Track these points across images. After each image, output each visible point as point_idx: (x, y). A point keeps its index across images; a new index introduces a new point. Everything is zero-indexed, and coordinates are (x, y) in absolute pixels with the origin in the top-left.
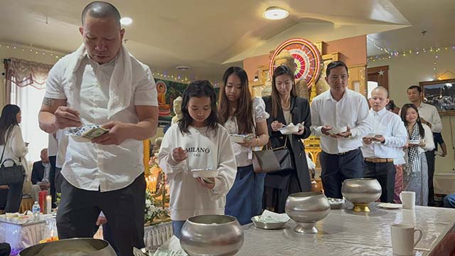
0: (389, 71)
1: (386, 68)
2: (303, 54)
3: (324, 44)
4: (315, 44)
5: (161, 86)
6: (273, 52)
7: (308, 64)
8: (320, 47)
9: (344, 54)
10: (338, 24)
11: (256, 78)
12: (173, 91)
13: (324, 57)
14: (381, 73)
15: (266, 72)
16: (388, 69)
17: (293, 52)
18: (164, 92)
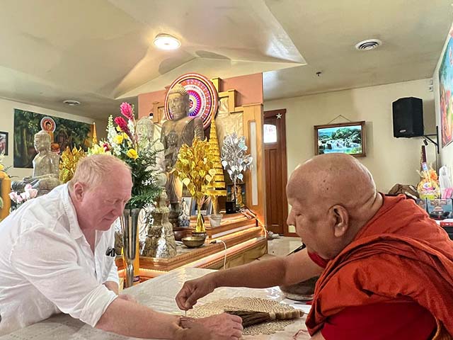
0: (286, 114)
1: (283, 112)
2: (199, 91)
3: (220, 81)
4: (211, 80)
5: (48, 123)
6: (168, 88)
7: (204, 102)
8: (216, 83)
9: (241, 93)
10: (234, 61)
11: (151, 115)
12: (64, 129)
13: (221, 95)
14: (279, 116)
15: (161, 109)
16: (285, 112)
17: (188, 88)
18: (52, 130)
